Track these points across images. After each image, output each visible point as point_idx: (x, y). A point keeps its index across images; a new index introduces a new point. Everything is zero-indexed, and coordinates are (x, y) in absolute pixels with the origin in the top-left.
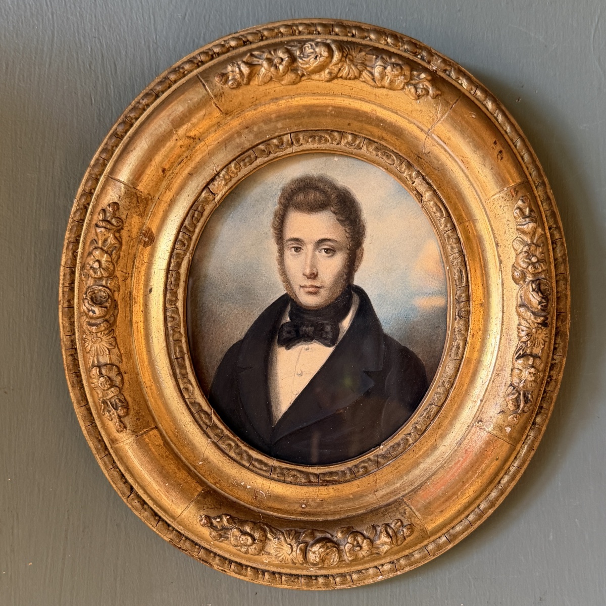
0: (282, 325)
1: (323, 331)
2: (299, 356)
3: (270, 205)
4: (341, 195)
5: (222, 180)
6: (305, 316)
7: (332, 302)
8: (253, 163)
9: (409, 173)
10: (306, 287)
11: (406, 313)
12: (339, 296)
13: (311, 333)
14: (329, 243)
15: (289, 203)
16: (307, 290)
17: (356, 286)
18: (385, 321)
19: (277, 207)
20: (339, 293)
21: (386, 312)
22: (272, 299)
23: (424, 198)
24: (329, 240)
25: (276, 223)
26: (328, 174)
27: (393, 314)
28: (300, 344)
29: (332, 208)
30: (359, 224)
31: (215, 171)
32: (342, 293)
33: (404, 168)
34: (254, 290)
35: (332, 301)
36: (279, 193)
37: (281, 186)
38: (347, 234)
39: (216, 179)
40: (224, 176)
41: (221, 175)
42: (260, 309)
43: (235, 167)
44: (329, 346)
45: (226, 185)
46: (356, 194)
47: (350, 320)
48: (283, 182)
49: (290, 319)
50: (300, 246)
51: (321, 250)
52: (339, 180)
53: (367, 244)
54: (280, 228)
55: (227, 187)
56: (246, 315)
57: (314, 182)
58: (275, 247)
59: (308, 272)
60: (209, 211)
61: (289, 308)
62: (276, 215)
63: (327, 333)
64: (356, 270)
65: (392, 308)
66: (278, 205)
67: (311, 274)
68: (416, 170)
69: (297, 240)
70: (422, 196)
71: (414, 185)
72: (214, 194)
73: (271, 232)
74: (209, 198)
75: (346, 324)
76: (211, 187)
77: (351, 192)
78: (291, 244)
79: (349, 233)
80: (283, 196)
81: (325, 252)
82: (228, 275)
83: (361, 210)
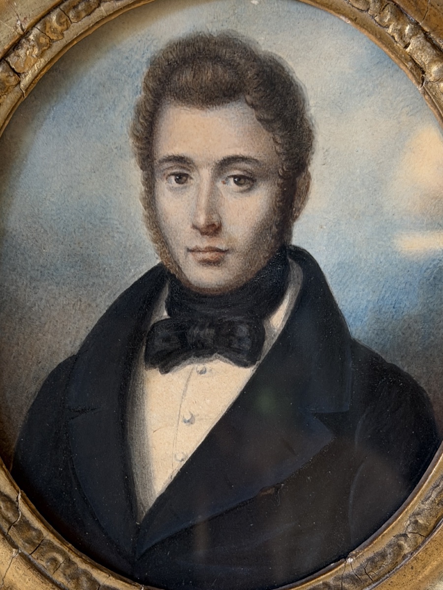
0: (153, 326)
1: (233, 335)
2: (186, 386)
3: (126, 93)
4: (264, 72)
5: (33, 46)
6: (198, 307)
7: (250, 280)
8: (93, 11)
9: (399, 27)
10: (199, 251)
11: (394, 298)
12: (264, 268)
13: (210, 341)
14: (243, 165)
15: (163, 88)
16: (201, 256)
17: (295, 247)
18: (354, 315)
19: (140, 96)
20: (263, 263)
21: (356, 297)
22: (134, 276)
23: (428, 75)
24: (243, 159)
25: (139, 127)
26: (239, 31)
27: (368, 301)
28: (188, 361)
29: (248, 98)
30: (301, 126)
31: (19, 28)
32: (268, 263)
33: (388, 17)
34: (97, 259)
35: (250, 277)
36: (145, 70)
37: (148, 55)
38: (277, 147)
39: (22, 46)
40: (37, 38)
41: (31, 37)
42: (110, 295)
43: (58, 21)
44: (245, 365)
45: (41, 55)
46: (294, 68)
47: (286, 315)
48: (152, 48)
49: (169, 314)
50: (185, 172)
51: (227, 179)
52: (261, 43)
53: (316, 167)
54: (147, 138)
55: (42, 60)
56: (83, 307)
57: (211, 46)
58: (136, 175)
59: (202, 220)
60: (9, 106)
61: (166, 293)
62: (138, 112)
63: (240, 340)
64: (297, 217)
65: (366, 291)
66: (143, 93)
67: (208, 227)
68: (411, 22)
69: (180, 160)
70: (424, 72)
71: (408, 50)
72: (19, 74)
73: (129, 144)
74: (8, 82)
75: (278, 320)
76: (12, 59)
77: (285, 66)
78: (168, 169)
79: (282, 145)
80: (151, 75)
81: (235, 182)
82: (48, 229)
83: (304, 100)
